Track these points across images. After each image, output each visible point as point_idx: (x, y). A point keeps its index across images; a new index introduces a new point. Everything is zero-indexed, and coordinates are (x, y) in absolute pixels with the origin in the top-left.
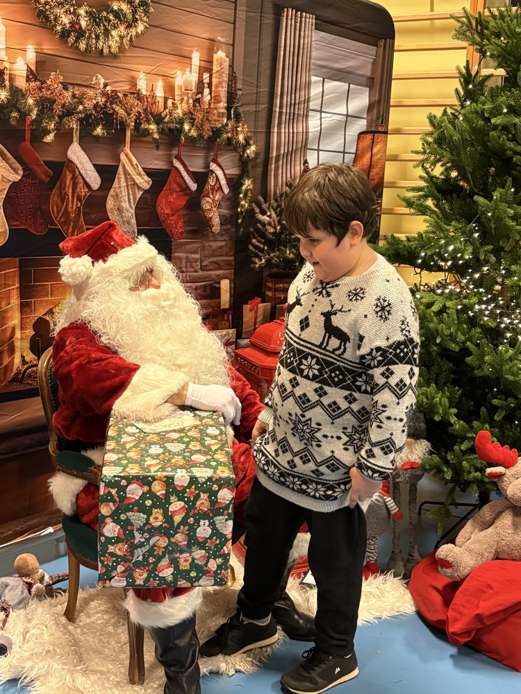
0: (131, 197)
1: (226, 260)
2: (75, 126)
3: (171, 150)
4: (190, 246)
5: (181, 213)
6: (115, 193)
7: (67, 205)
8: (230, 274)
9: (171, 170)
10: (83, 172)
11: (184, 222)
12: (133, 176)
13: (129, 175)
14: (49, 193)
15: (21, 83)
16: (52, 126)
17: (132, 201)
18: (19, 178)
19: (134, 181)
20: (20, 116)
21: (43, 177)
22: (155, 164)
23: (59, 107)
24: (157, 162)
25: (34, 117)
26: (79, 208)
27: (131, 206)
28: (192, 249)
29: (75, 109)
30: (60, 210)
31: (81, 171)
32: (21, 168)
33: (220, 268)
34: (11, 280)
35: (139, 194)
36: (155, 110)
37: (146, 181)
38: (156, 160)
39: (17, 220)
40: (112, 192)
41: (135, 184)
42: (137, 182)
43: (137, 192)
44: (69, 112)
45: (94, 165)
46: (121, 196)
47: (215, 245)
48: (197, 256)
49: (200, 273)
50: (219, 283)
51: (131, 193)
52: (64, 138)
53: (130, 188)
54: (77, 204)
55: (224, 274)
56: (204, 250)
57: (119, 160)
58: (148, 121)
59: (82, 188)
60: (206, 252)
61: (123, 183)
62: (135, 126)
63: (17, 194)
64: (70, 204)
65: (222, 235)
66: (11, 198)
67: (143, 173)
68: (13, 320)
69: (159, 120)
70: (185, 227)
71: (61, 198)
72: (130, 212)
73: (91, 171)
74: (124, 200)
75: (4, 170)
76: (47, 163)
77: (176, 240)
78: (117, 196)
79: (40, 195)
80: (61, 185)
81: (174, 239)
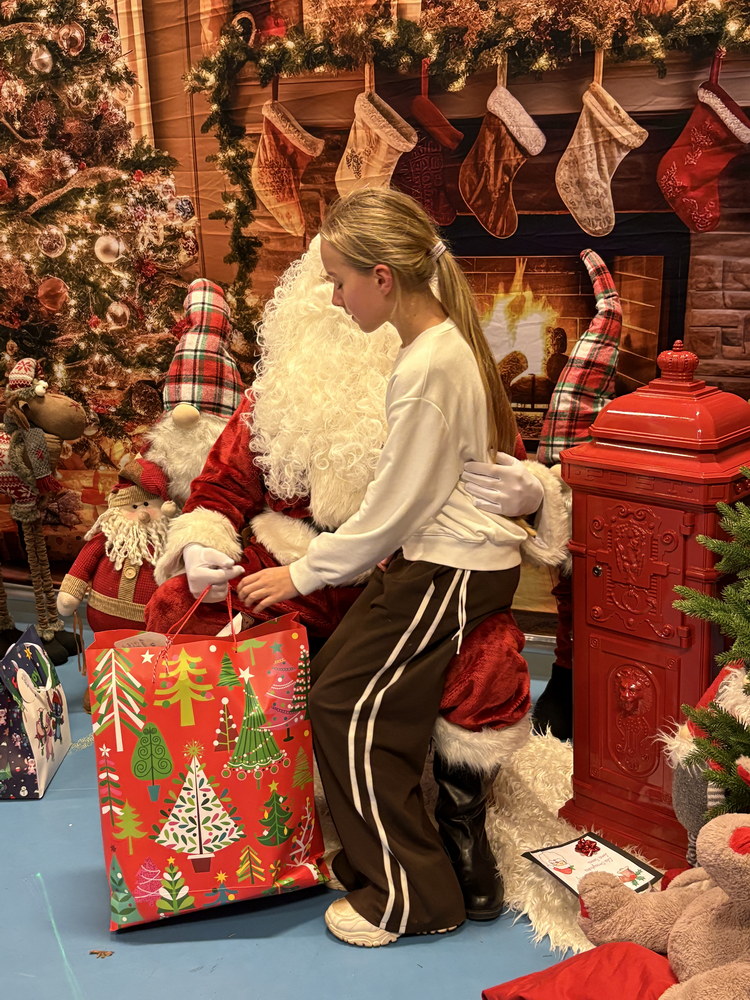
0: (604, 162)
2: (499, 62)
3: (694, 75)
4: (736, 244)
5: (714, 183)
6: (572, 158)
7: (487, 180)
9: (692, 109)
10: (513, 129)
11: (720, 200)
12: (608, 128)
13: (601, 126)
14: (458, 165)
15: (415, 14)
16: (462, 67)
17: (605, 168)
18: (412, 146)
19: (610, 135)
20: (414, 60)
21: (449, 142)
22: (657, 103)
23: (474, 37)
24: (659, 99)
25: (434, 58)
26: (507, 185)
27: (602, 177)
28: (738, 248)
29: (500, 35)
30: (475, 190)
31: (511, 128)
32: (415, 133)
35: (620, 157)
36: (658, 8)
37: (635, 134)
38: (660, 96)
40: (566, 156)
41: (612, 140)
42: (617, 136)
43: (616, 153)
44: (489, 41)
45: (535, 118)
46: (583, 161)
51: (603, 155)
52: (483, 81)
53: (602, 148)
54: (502, 179)
57: (581, 104)
58: (642, 32)
59: (512, 154)
61: (588, 140)
62: (613, 44)
63: (409, 168)
64: (492, 179)
66: (401, 174)
67: (629, 120)
69: (665, 24)
70: (724, 209)
71: (477, 170)
72: (601, 187)
73: (527, 126)
74: (589, 167)
75: (391, 137)
76: (454, 122)
77: (701, 232)
78: (575, 163)
79: (444, 168)
80: (477, 152)
81: (696, 230)
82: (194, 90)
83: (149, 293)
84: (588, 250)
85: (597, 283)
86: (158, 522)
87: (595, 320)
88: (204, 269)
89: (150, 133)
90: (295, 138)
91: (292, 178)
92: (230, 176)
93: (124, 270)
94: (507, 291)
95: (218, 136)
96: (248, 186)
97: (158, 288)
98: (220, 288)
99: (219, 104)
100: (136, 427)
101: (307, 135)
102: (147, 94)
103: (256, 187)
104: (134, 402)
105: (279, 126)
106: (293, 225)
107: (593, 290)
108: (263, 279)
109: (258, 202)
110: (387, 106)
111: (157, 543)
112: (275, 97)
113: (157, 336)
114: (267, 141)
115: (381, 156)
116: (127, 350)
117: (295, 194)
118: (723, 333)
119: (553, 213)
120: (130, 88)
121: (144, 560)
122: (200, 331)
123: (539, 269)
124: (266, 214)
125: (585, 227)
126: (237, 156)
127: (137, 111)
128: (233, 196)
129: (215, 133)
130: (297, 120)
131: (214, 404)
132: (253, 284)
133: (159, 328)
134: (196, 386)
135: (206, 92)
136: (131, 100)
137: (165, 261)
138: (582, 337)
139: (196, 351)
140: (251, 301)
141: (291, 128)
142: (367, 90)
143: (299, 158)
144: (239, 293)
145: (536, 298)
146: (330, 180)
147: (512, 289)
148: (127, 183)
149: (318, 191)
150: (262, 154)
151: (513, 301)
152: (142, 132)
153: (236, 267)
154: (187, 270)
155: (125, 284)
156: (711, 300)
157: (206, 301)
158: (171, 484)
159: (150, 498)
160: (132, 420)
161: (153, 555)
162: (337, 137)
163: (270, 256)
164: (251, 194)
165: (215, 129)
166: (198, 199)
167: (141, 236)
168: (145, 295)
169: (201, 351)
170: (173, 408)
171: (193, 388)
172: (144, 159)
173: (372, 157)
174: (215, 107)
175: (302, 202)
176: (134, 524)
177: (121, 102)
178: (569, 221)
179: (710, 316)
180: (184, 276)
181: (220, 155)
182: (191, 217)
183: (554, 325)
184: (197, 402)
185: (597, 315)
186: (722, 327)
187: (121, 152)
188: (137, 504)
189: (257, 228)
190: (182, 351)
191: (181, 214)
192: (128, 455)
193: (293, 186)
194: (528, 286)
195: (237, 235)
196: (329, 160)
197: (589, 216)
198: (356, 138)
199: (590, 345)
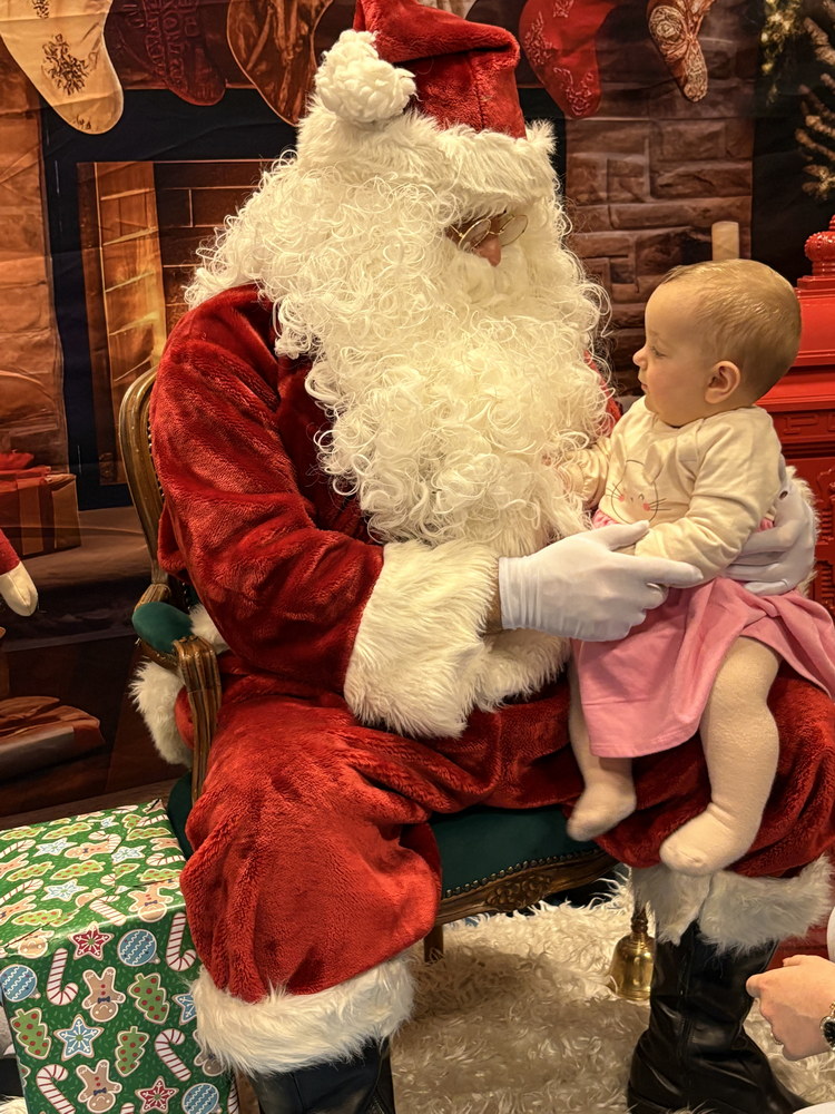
1: (727, 172)
4: (620, 134)
5: (590, 46)
7: (272, 29)
8: (738, 207)
11: (601, 71)
26: (305, 39)
28: (623, 140)
30: (255, 45)
33: (709, 190)
34: (135, 216)
47: (693, 130)
48: (641, 160)
49: (651, 204)
50: (708, 231)
54: (298, 29)
55: (722, 208)
56: (661, 143)
60: (668, 149)
64: (281, 28)
65: (714, 104)
68: (146, 312)
70: (604, 84)
71: (256, 13)
77: (579, 117)
79: (198, 7)
81: (572, 115)
118: (612, 266)
156: (594, 218)
179: (595, 242)
186: (611, 257)
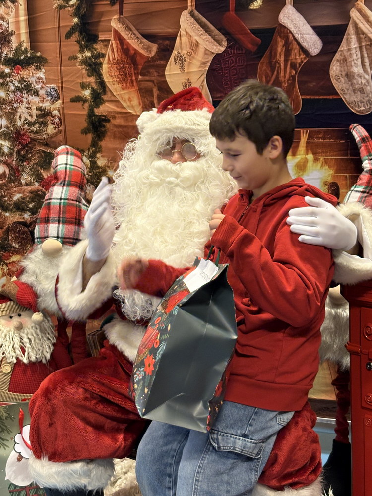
0: (366, 60)
6: (342, 57)
7: (278, 73)
10: (298, 36)
13: (363, 33)
14: (257, 62)
17: (367, 65)
18: (223, 49)
21: (250, 46)
26: (294, 77)
27: (365, 71)
30: (270, 81)
31: (296, 36)
32: (225, 39)
39: (220, 92)
40: (337, 56)
45: (314, 28)
46: (350, 59)
51: (365, 55)
53: (364, 50)
54: (290, 73)
57: (348, 18)
59: (297, 54)
61: (354, 44)
63: (220, 65)
66: (214, 70)
71: (271, 67)
72: (364, 78)
73: (308, 34)
74: (355, 64)
75: (207, 43)
76: (254, 32)
78: (344, 61)
79: (246, 65)
80: (271, 52)
82: (60, 7)
83: (24, 157)
84: (355, 125)
85: (362, 148)
86: (29, 329)
87: (361, 176)
88: (66, 138)
89: (27, 38)
90: (136, 43)
91: (133, 72)
92: (86, 70)
93: (5, 139)
94: (294, 154)
95: (78, 42)
96: (100, 78)
97: (31, 153)
98: (78, 153)
99: (79, 18)
100: (11, 257)
101: (145, 41)
102: (25, 10)
103: (106, 79)
104: (10, 237)
105: (124, 34)
106: (133, 107)
107: (360, 154)
108: (111, 146)
109: (107, 89)
110: (204, 20)
111: (28, 345)
112: (121, 13)
113: (29, 188)
114: (114, 46)
115: (200, 56)
116: (7, 199)
117: (135, 84)
119: (328, 97)
120: (13, 6)
121: (17, 358)
122: (64, 185)
123: (318, 138)
124: (113, 98)
125: (352, 108)
126: (92, 56)
127: (17, 23)
128: (89, 85)
129: (76, 39)
130: (137, 30)
131: (74, 239)
132: (103, 149)
133: (31, 182)
134: (61, 225)
135: (69, 9)
136: (13, 14)
137: (37, 133)
138: (352, 189)
139: (61, 199)
140: (101, 162)
141: (133, 36)
142: (189, 8)
143: (138, 58)
144: (92, 157)
145: (316, 160)
146: (161, 73)
147: (298, 153)
148: (9, 75)
149: (153, 82)
150: (110, 54)
151: (299, 162)
152: (21, 38)
153: (90, 137)
154: (53, 139)
155: (6, 150)
157: (69, 163)
158: (40, 300)
159: (23, 311)
160: (9, 251)
161: (24, 354)
162: (167, 42)
163: (115, 129)
164: (102, 84)
165: (76, 36)
166: (62, 88)
167: (18, 114)
168: (20, 157)
169: (64, 199)
170: (42, 242)
171: (58, 227)
172: (22, 57)
173: (193, 57)
174: (76, 20)
175: (140, 90)
176: (10, 331)
177: (6, 16)
178: (340, 103)
180: (51, 144)
181: (79, 55)
182: (57, 101)
183: (330, 180)
184: (61, 238)
185: (363, 173)
187: (5, 52)
188: (12, 315)
189: (106, 109)
190: (50, 199)
191: (49, 98)
192: (5, 278)
193: (134, 78)
194: (310, 151)
195: (91, 114)
196: (161, 59)
197: (355, 99)
198: (181, 43)
199: (359, 195)
